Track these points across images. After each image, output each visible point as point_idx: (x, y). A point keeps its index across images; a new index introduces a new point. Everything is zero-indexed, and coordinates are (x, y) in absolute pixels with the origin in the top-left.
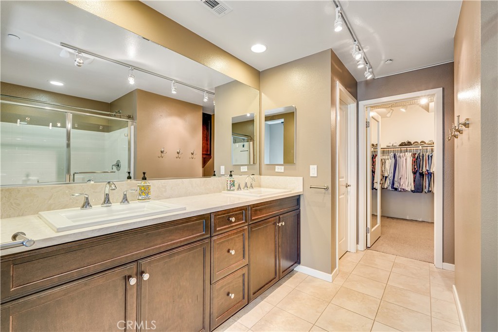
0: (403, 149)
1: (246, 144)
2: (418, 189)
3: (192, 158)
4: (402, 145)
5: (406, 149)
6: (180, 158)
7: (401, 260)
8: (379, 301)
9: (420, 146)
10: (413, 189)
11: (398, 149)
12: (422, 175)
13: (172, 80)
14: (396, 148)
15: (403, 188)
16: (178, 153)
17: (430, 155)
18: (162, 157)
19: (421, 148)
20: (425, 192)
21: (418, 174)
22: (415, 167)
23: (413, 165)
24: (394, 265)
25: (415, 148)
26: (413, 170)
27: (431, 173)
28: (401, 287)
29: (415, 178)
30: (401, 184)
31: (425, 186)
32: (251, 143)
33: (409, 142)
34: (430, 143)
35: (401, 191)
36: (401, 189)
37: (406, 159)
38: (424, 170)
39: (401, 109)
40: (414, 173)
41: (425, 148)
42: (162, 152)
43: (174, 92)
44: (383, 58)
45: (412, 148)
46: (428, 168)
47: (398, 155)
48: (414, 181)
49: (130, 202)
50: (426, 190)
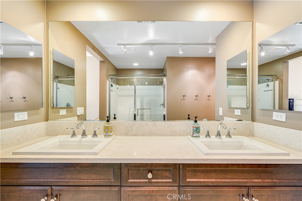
1: (271, 84)
3: (209, 100)
6: (197, 100)
13: (178, 44)
16: (196, 96)
18: (184, 100)
32: (277, 82)
42: (184, 96)
43: (181, 53)
49: (98, 136)
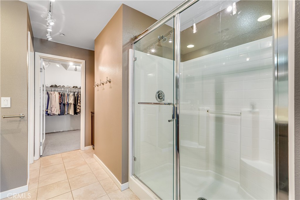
0: (53, 89)
2: (62, 113)
4: (52, 87)
5: (54, 89)
7: (64, 155)
8: (67, 180)
9: (63, 88)
10: (59, 113)
11: (50, 89)
12: (64, 105)
14: (48, 88)
15: (54, 113)
17: (68, 94)
19: (63, 89)
20: (66, 115)
21: (62, 104)
22: (61, 100)
23: (59, 99)
24: (63, 158)
25: (60, 89)
26: (59, 102)
27: (69, 104)
28: (73, 167)
29: (60, 107)
30: (53, 111)
31: (66, 111)
33: (56, 85)
34: (68, 87)
35: (52, 115)
36: (52, 114)
37: (55, 96)
38: (66, 102)
39: (57, 65)
40: (60, 104)
41: (65, 90)
44: (60, 31)
45: (58, 89)
46: (67, 101)
47: (50, 93)
48: (60, 108)
50: (66, 113)
